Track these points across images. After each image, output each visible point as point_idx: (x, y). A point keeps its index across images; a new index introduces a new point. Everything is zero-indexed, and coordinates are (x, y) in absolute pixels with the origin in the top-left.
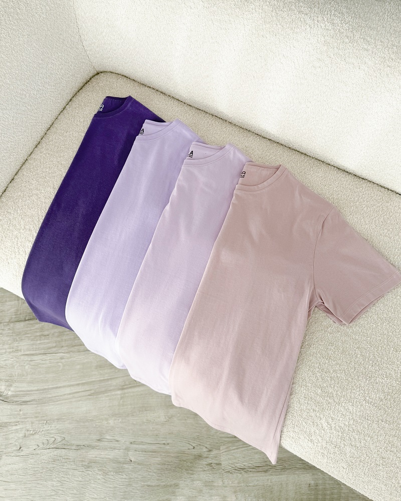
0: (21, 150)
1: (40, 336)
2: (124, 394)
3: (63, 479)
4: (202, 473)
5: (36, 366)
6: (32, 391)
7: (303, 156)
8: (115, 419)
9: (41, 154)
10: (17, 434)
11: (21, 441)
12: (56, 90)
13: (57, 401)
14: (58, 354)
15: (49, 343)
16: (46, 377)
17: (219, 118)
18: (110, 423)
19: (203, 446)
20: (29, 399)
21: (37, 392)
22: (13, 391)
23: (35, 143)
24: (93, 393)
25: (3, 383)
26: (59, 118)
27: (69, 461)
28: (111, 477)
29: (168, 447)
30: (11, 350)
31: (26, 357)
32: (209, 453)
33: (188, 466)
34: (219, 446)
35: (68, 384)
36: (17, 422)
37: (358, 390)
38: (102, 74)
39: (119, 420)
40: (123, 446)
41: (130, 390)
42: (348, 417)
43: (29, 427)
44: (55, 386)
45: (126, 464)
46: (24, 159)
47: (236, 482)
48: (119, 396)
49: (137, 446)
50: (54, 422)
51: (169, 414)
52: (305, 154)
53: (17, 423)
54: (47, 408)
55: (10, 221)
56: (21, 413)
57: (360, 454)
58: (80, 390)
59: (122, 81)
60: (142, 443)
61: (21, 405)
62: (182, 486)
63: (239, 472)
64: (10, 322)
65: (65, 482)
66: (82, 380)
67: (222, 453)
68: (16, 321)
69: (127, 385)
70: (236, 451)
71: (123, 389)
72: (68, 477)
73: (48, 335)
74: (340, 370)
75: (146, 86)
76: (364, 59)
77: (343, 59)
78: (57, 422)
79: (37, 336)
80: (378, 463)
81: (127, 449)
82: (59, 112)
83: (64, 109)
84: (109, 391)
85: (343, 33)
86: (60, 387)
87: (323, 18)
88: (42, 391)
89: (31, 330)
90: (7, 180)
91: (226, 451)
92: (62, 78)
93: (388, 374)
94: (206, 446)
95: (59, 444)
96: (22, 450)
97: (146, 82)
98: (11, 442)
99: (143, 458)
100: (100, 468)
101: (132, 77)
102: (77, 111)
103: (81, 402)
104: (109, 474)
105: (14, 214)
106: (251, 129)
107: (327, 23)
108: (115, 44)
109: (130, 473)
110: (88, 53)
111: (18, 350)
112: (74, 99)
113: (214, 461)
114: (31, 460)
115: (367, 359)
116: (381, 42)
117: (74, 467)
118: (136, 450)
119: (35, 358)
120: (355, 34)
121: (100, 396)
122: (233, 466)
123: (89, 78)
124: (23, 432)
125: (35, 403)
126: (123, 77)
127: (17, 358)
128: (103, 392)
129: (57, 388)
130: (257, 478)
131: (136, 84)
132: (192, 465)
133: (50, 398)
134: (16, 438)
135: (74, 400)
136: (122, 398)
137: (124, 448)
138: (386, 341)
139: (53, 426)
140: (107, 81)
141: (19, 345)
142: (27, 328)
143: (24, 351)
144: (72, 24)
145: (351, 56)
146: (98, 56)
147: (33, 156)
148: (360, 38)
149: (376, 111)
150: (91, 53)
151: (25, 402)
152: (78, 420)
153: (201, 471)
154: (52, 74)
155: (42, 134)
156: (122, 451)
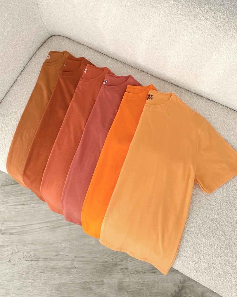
0: (5, 85)
1: (20, 194)
2: (71, 228)
3: (35, 278)
4: (117, 274)
5: (19, 212)
6: (16, 227)
7: (176, 87)
8: (66, 243)
9: (18, 87)
10: (8, 252)
11: (10, 256)
12: (26, 48)
13: (31, 233)
14: (31, 205)
15: (25, 198)
16: (24, 218)
17: (126, 64)
18: (62, 245)
19: (117, 258)
20: (15, 231)
21: (19, 227)
22: (5, 227)
23: (14, 80)
24: (52, 228)
26: (28, 64)
27: (39, 268)
28: (63, 277)
29: (97, 259)
30: (3, 202)
31: (12, 206)
32: (121, 262)
33: (109, 270)
34: (127, 258)
35: (37, 222)
36: (7, 245)
37: (209, 229)
38: (54, 37)
39: (68, 243)
40: (70, 259)
42: (203, 246)
43: (14, 248)
44: (29, 224)
45: (72, 269)
46: (7, 90)
47: (137, 279)
48: (68, 229)
49: (79, 259)
51: (97, 240)
52: (178, 86)
54: (26, 236)
56: (10, 240)
57: (210, 267)
58: (45, 226)
59: (66, 41)
60: (82, 257)
61: (10, 235)
62: (105, 281)
63: (139, 273)
64: (2, 186)
65: (37, 280)
66: (46, 220)
67: (129, 262)
68: (6, 185)
71: (70, 225)
72: (39, 277)
73: (25, 193)
74: (198, 218)
75: (81, 44)
76: (214, 30)
77: (201, 30)
78: (31, 245)
79: (19, 194)
80: (220, 273)
81: (73, 260)
82: (28, 61)
83: (31, 59)
84: (62, 226)
85: (200, 14)
86: (33, 224)
87: (188, 4)
88: (22, 227)
89: (15, 190)
91: (131, 261)
92: (29, 41)
93: (226, 220)
94: (119, 258)
95: (32, 258)
96: (11, 262)
97: (81, 42)
98: (4, 257)
99: (82, 266)
100: (57, 272)
101: (73, 38)
102: (39, 60)
103: (45, 233)
104: (63, 275)
106: (145, 71)
107: (191, 7)
108: (62, 19)
109: (75, 274)
110: (45, 24)
111: (7, 203)
112: (37, 52)
113: (124, 267)
114: (16, 268)
115: (214, 211)
116: (224, 19)
117: (42, 271)
118: (78, 261)
119: (17, 207)
120: (208, 14)
121: (56, 229)
122: (135, 269)
123: (46, 39)
124: (12, 251)
125: (18, 234)
126: (67, 39)
127: (7, 207)
128: (58, 227)
129: (31, 225)
130: (149, 277)
131: (75, 43)
132: (111, 269)
133: (27, 231)
134: (7, 255)
135: (41, 232)
138: (225, 200)
139: (29, 247)
140: (57, 41)
141: (8, 199)
142: (13, 189)
143: (11, 203)
144: (35, 7)
145: (205, 28)
146: (51, 26)
147: (13, 88)
148: (211, 17)
149: (220, 62)
150: (47, 24)
151: (12, 234)
152: (44, 243)
153: (116, 273)
154: (23, 38)
155: (18, 74)
156: (70, 261)
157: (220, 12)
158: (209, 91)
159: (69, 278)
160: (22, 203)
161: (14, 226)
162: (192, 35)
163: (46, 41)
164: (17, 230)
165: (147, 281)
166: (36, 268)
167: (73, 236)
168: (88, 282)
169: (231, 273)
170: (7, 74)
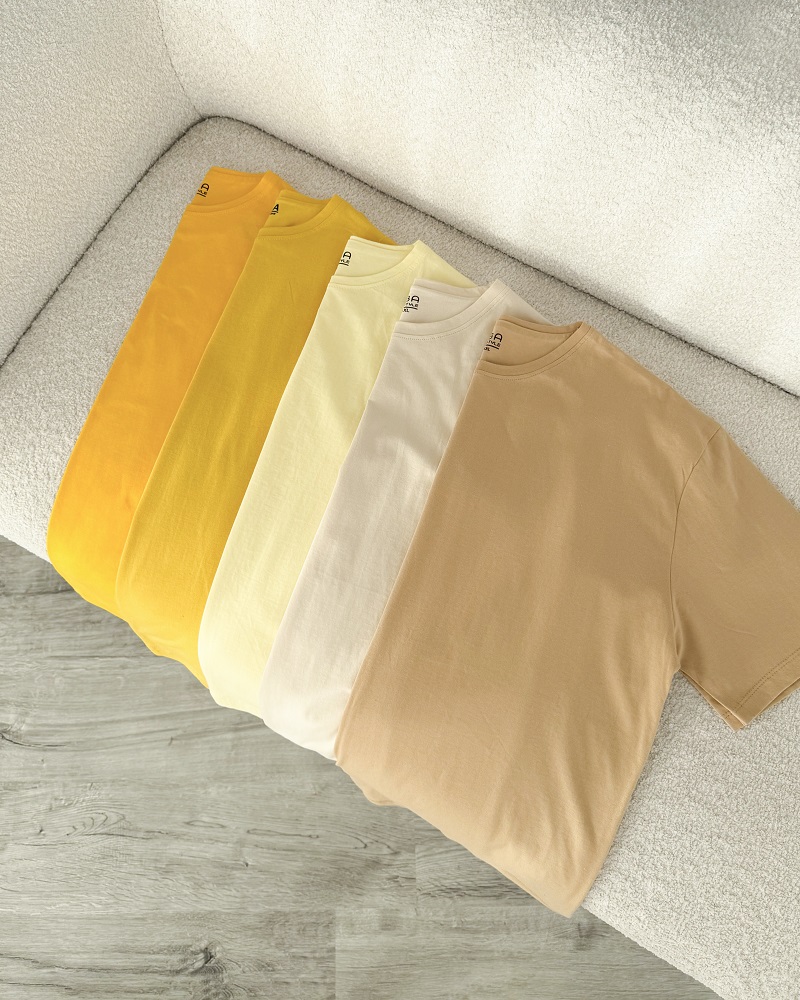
1: (84, 621)
2: (240, 739)
3: (119, 891)
4: (379, 893)
5: (76, 678)
6: (64, 725)
7: (600, 306)
8: (220, 787)
9: (85, 281)
10: (37, 805)
11: (42, 817)
12: (117, 154)
13: (112, 747)
14: (117, 659)
16: (92, 701)
17: (439, 221)
18: (210, 793)
19: (382, 843)
20: (59, 741)
21: (75, 728)
22: (30, 725)
23: (74, 257)
24: (183, 735)
25: (12, 709)
26: (123, 207)
27: (132, 860)
28: (208, 892)
29: (316, 843)
30: (29, 647)
31: (57, 661)
32: (393, 857)
33: (353, 880)
34: (414, 846)
35: (134, 715)
36: (35, 783)
38: (211, 122)
39: (226, 787)
40: (233, 837)
41: (250, 733)
43: (58, 792)
44: (108, 719)
45: (236, 869)
46: (51, 289)
47: (442, 913)
48: (229, 744)
49: (259, 838)
50: (106, 786)
51: (321, 781)
52: (605, 303)
53: (35, 785)
54: (94, 758)
55: (21, 411)
56: (44, 765)
58: (156, 729)
59: (249, 137)
60: (268, 833)
61: (45, 750)
62: (340, 915)
63: (448, 895)
64: (27, 593)
65: (123, 898)
66: (159, 709)
67: (419, 858)
68: (40, 593)
69: (245, 723)
70: (444, 856)
71: (236, 730)
72: (129, 888)
73: (99, 622)
75: (296, 148)
76: (731, 123)
77: (688, 122)
78: (111, 785)
79: (78, 623)
81: (241, 843)
82: (123, 196)
83: (133, 189)
84: (212, 732)
85: (690, 67)
86: (119, 721)
87: (652, 32)
88: (84, 728)
89: (67, 611)
90: (18, 330)
91: (425, 856)
92: (128, 130)
93: (736, 748)
94: (388, 843)
95: (113, 826)
96: (44, 835)
97: (296, 141)
98: (24, 819)
99: (269, 861)
100: (188, 875)
101: (270, 129)
102: (157, 196)
103: (157, 751)
104: (205, 886)
105: (28, 399)
106: (500, 247)
107: (660, 45)
108: (236, 64)
109: (244, 886)
110: (182, 79)
111: (41, 648)
112: (153, 170)
113: (402, 873)
114: (61, 854)
116: (768, 89)
117: (141, 870)
118: (256, 846)
119: (73, 664)
120: (716, 69)
121: (193, 741)
122: (437, 883)
123: (186, 128)
124: (47, 802)
125: (72, 749)
126: (252, 130)
127: (40, 663)
128: (199, 735)
129: (112, 722)
130: (480, 908)
131: (277, 145)
132: (360, 877)
133: (98, 740)
134: (34, 812)
135: (144, 746)
136: (234, 746)
137: (235, 840)
139: (104, 792)
140: (219, 135)
141: (44, 637)
142: (60, 606)
143: (53, 651)
145: (704, 116)
146: (202, 86)
147: (69, 282)
148: (725, 77)
149: (748, 231)
150: (187, 80)
151: (53, 746)
152: (150, 783)
153: (376, 890)
154: (109, 122)
155: (89, 239)
156: (231, 845)
157: (755, 65)
158: (708, 324)
159: (225, 898)
160: (88, 651)
161: (59, 722)
162: (660, 138)
163: (184, 134)
164: (67, 737)
165: (474, 923)
167: (244, 766)
168: (285, 915)
170: (53, 235)
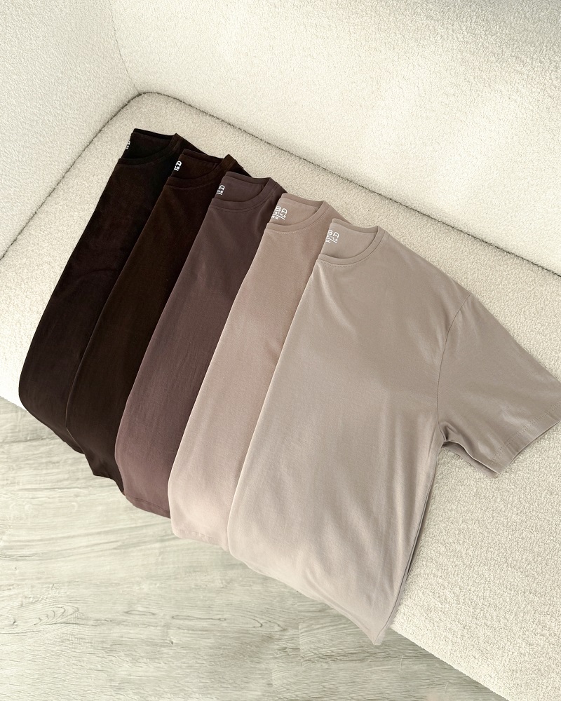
0: (28, 200)
1: (47, 463)
2: (165, 548)
4: (272, 661)
5: (41, 505)
6: (33, 541)
7: (425, 219)
8: (151, 584)
9: (56, 206)
10: (11, 603)
11: (15, 612)
12: (81, 116)
13: (69, 556)
14: (71, 490)
15: (58, 473)
16: (53, 522)
17: (310, 162)
18: (143, 589)
19: (274, 623)
20: (28, 553)
21: (41, 543)
22: (4, 541)
24: (119, 546)
26: (83, 155)
27: (84, 642)
28: (142, 665)
29: (224, 624)
30: (5, 482)
31: (26, 492)
32: (282, 633)
33: (252, 651)
34: (297, 624)
35: (85, 532)
36: (10, 585)
37: (497, 548)
38: (146, 96)
39: (156, 584)
40: (161, 621)
41: (172, 542)
42: (483, 585)
43: (27, 591)
44: (66, 535)
45: (164, 646)
46: (32, 212)
48: (157, 551)
49: (181, 622)
50: (64, 586)
51: (227, 578)
52: (429, 216)
53: (10, 587)
54: (55, 565)
55: (11, 299)
56: (17, 572)
57: (499, 639)
58: (101, 542)
59: (173, 106)
60: (188, 618)
61: (17, 560)
63: (325, 661)
64: (4, 442)
66: (105, 527)
67: (301, 633)
68: (13, 442)
69: (168, 535)
71: (162, 541)
72: (82, 664)
73: (58, 462)
74: (472, 520)
75: (207, 114)
77: (487, 85)
78: (68, 586)
79: (42, 463)
80: (523, 651)
81: (167, 626)
82: (84, 147)
83: (90, 143)
85: (487, 48)
86: (73, 537)
87: (460, 26)
88: (47, 542)
89: (34, 454)
90: (7, 241)
91: (306, 631)
92: (89, 100)
93: (539, 527)
94: (278, 623)
95: (69, 617)
96: (17, 625)
97: (208, 109)
99: (189, 639)
100: (127, 653)
101: (189, 101)
102: (108, 147)
103: (103, 558)
104: (140, 660)
105: (16, 290)
106: (353, 179)
107: (466, 33)
108: (166, 54)
109: (170, 660)
110: (127, 65)
111: (14, 483)
112: (105, 129)
113: (290, 645)
114: (30, 640)
115: (509, 506)
116: (541, 62)
117: (91, 650)
118: (179, 628)
119: (39, 494)
120: (505, 50)
121: (130, 550)
122: (315, 652)
123: (127, 100)
124: (19, 600)
125: (37, 558)
126: (175, 101)
127: (14, 494)
128: (135, 545)
129: (69, 537)
131: (193, 111)
132: (258, 649)
133: (58, 551)
134: (8, 608)
135: (93, 555)
136: (161, 553)
137: (163, 624)
138: (536, 479)
139: (62, 591)
140: (152, 105)
141: (16, 475)
142: (29, 451)
143: (23, 485)
144: (106, 24)
145: (498, 80)
146: (141, 69)
147: (45, 207)
148: (511, 55)
150: (131, 65)
151: (23, 557)
152: (98, 583)
153: (270, 658)
154: (76, 93)
155: (59, 177)
156: (160, 628)
160: (50, 485)
161: (28, 538)
162: (468, 96)
163: (126, 105)
164: (35, 550)
166: (76, 641)
167: (168, 568)
169: (547, 653)
170: (35, 173)
